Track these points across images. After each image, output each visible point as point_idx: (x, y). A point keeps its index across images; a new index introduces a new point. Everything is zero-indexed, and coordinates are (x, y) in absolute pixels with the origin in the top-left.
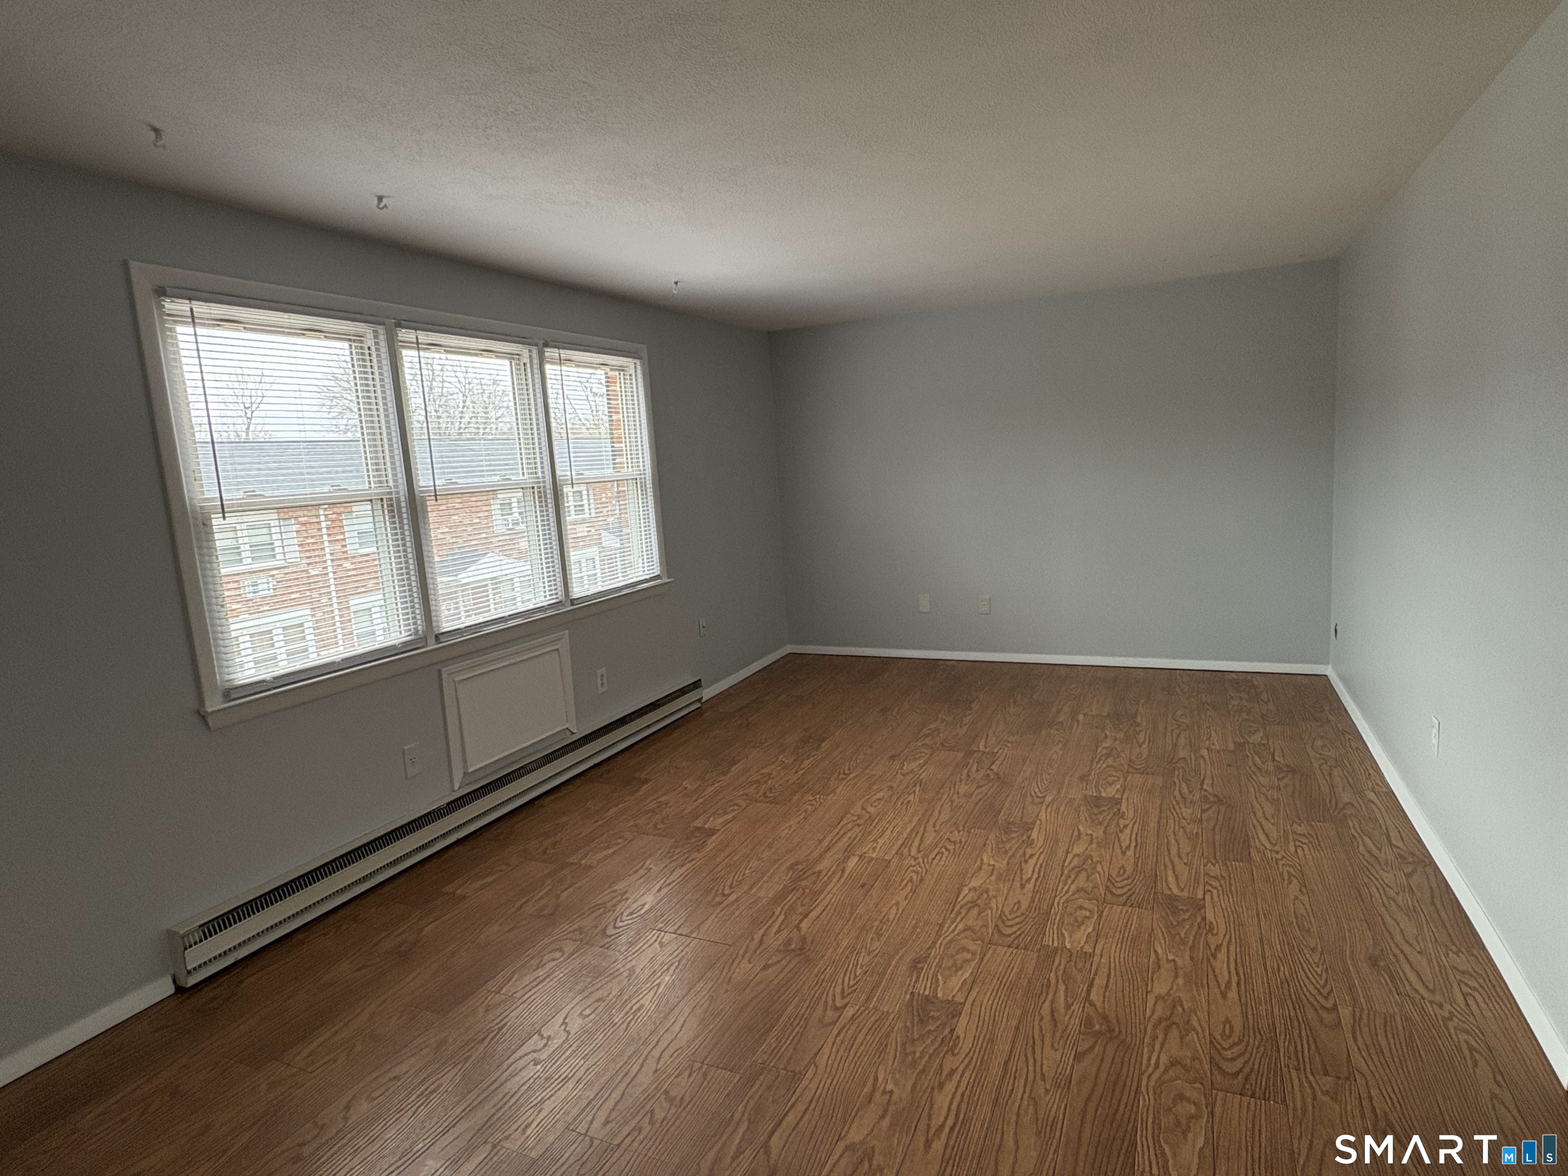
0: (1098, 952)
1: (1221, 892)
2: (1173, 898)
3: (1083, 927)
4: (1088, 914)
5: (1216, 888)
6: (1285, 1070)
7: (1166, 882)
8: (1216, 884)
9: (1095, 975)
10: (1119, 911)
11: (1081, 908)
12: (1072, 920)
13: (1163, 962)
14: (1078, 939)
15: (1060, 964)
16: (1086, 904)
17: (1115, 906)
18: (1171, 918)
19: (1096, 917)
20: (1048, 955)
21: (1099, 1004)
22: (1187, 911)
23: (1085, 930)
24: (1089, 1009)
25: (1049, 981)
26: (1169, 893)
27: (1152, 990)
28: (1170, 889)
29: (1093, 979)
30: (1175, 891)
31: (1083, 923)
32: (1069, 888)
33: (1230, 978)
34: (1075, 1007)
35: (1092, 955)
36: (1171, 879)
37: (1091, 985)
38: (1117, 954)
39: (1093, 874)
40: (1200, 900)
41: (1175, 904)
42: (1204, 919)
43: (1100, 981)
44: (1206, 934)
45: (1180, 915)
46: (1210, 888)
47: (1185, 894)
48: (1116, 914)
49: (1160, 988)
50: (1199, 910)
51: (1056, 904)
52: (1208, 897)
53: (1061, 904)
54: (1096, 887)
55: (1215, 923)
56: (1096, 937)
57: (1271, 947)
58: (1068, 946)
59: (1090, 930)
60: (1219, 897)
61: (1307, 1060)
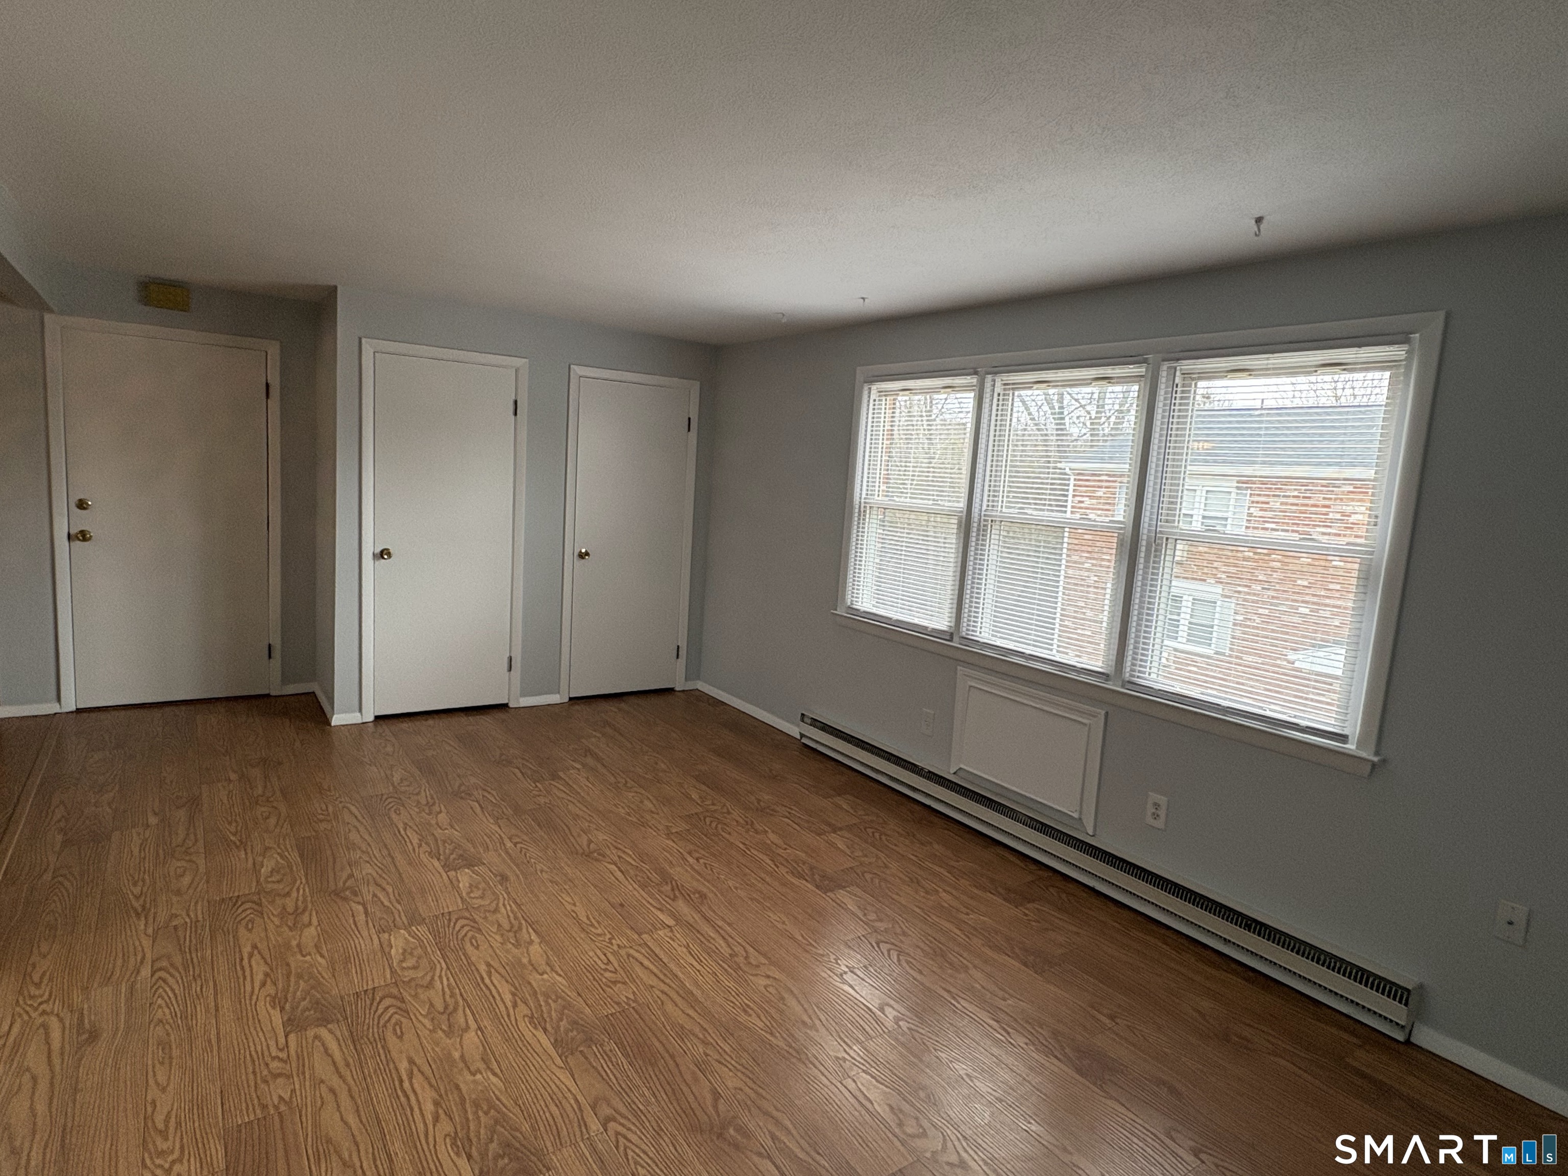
0: (375, 937)
1: (266, 1053)
2: (324, 1021)
3: (401, 951)
4: (404, 965)
5: (273, 1058)
6: (207, 917)
7: (338, 1040)
8: (274, 1065)
9: (367, 921)
10: (376, 981)
11: (415, 968)
12: (415, 953)
13: (314, 951)
14: (398, 941)
15: (400, 916)
16: (411, 974)
17: (382, 983)
18: (318, 996)
19: (395, 964)
20: (414, 919)
21: (353, 904)
22: (304, 1011)
23: (397, 950)
24: (359, 899)
25: (399, 903)
26: (329, 1026)
27: (316, 928)
28: (330, 1031)
29: (366, 916)
30: (323, 1032)
31: (403, 954)
32: (442, 983)
33: (250, 962)
34: (370, 897)
35: (378, 933)
36: (333, 1046)
37: (366, 913)
38: (357, 941)
39: (429, 1013)
40: (290, 1032)
41: (318, 1015)
42: (282, 1009)
43: (361, 918)
44: (277, 994)
45: (310, 1002)
46: (281, 1055)
47: (311, 1033)
48: (378, 977)
49: (312, 931)
50: (289, 1019)
51: (442, 961)
52: (282, 1040)
53: (436, 962)
54: (416, 996)
55: (269, 1008)
56: (385, 950)
57: (207, 1010)
58: (402, 931)
59: (393, 952)
60: (268, 1046)
61: (189, 928)
